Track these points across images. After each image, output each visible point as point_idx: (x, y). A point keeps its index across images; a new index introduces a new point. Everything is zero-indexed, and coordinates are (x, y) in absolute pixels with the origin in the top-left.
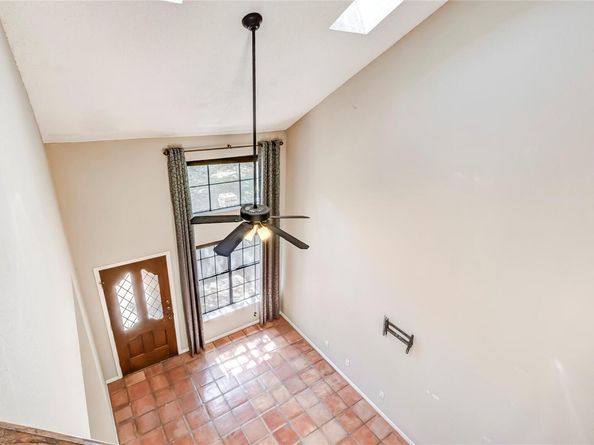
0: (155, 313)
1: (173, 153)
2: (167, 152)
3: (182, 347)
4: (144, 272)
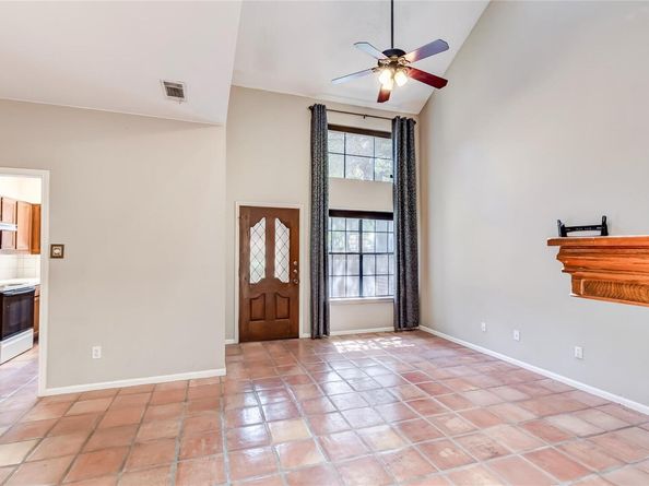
0: (281, 273)
1: (318, 111)
2: (312, 109)
3: (304, 331)
4: (277, 221)
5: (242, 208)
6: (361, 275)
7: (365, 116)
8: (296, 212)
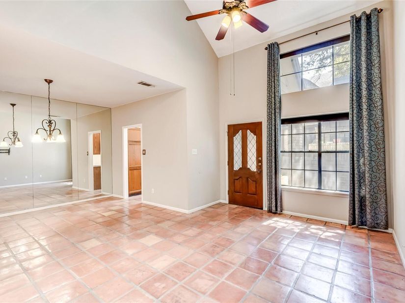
0: (251, 165)
4: (249, 131)
5: (229, 126)
6: (320, 171)
7: (316, 33)
8: (259, 124)
